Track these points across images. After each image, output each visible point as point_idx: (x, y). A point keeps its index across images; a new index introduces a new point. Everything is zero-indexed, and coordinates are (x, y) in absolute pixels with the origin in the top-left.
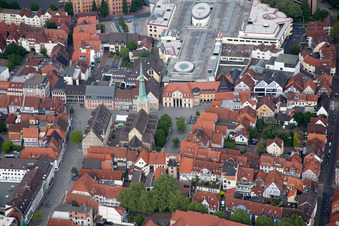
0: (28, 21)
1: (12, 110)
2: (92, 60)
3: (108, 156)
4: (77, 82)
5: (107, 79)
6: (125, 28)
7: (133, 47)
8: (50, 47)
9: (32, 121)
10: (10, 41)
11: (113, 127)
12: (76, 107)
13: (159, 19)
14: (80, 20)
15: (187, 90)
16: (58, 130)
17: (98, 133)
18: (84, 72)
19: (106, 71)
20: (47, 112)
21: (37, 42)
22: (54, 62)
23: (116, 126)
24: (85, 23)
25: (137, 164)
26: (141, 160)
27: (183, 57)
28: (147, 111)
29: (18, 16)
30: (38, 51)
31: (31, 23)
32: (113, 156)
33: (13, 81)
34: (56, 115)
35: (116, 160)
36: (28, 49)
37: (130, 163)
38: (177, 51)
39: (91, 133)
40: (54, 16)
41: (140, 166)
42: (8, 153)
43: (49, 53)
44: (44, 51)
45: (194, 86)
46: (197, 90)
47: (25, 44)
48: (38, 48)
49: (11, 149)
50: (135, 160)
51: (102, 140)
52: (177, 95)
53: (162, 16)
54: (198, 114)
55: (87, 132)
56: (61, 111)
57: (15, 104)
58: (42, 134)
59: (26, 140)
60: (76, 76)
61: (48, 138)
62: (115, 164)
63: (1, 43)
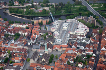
0: (22, 26)
1: (14, 51)
2: (36, 38)
3: (36, 66)
4: (31, 44)
5: (39, 43)
6: (46, 28)
7: (47, 34)
8: (26, 34)
9: (18, 55)
10: (16, 32)
11: (39, 57)
12: (30, 51)
13: (55, 27)
14: (35, 26)
15: (59, 47)
16: (24, 58)
17: (34, 59)
18: (33, 41)
19: (39, 41)
20: (22, 52)
21: (23, 32)
22: (26, 38)
23: (40, 57)
24: (36, 27)
25: (43, 69)
26: (44, 68)
27: (59, 38)
28: (47, 53)
29: (20, 25)
30: (23, 35)
31: (23, 27)
32: (37, 66)
33: (15, 43)
34: (24, 53)
35: (38, 67)
36: (21, 34)
37: (41, 68)
38: (58, 36)
39: (32, 59)
40: (28, 25)
41: (44, 69)
42: (11, 64)
43: (26, 35)
44: (25, 35)
45: (61, 46)
46: (62, 47)
47: (20, 33)
48: (23, 34)
49: (12, 62)
50: (43, 67)
51: (35, 61)
52: (56, 48)
53: (55, 26)
54: (61, 54)
55: (31, 59)
56: (26, 52)
57: (14, 50)
58: (20, 59)
59: (16, 60)
60: (31, 42)
61: (21, 60)
62: (37, 68)
63: (14, 33)
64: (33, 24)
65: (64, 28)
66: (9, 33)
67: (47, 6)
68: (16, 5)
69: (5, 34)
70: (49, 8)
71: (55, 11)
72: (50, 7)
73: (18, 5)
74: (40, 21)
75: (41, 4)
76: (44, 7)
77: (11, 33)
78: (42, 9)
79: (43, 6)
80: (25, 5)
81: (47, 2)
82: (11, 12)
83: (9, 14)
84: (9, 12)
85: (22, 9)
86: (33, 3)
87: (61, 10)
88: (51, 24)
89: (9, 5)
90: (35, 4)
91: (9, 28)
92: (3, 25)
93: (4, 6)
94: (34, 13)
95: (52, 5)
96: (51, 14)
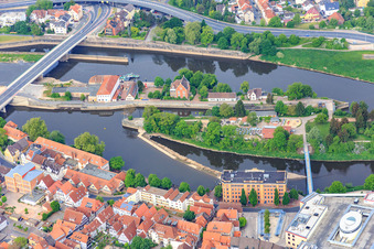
0: (171, 204)
8: (176, 244)
10: (140, 231)
13: (301, 226)
14: (221, 212)
21: (165, 237)
29: (162, 198)
30: (165, 246)
31: (174, 207)
36: (157, 242)
40: (196, 204)
47: (155, 236)
48: (166, 242)
53: (305, 221)
63: (131, 232)
64: (219, 198)
65: (341, 234)
66: (113, 233)
67: (302, 112)
68: (179, 99)
69: (93, 234)
70: (305, 120)
71: (329, 141)
72: (313, 118)
73: (184, 99)
74: (247, 187)
75: (277, 99)
76: (285, 115)
77: (119, 234)
78: (274, 125)
79: (281, 112)
80: (213, 102)
81: (304, 96)
82: (149, 129)
83: (139, 136)
84: (143, 128)
85: (197, 119)
86: (246, 91)
87: (354, 137)
88: (294, 205)
89: (151, 96)
90: (253, 96)
91: (118, 207)
92: (100, 188)
93: (130, 98)
94: (241, 142)
95: (321, 110)
96: (306, 152)
